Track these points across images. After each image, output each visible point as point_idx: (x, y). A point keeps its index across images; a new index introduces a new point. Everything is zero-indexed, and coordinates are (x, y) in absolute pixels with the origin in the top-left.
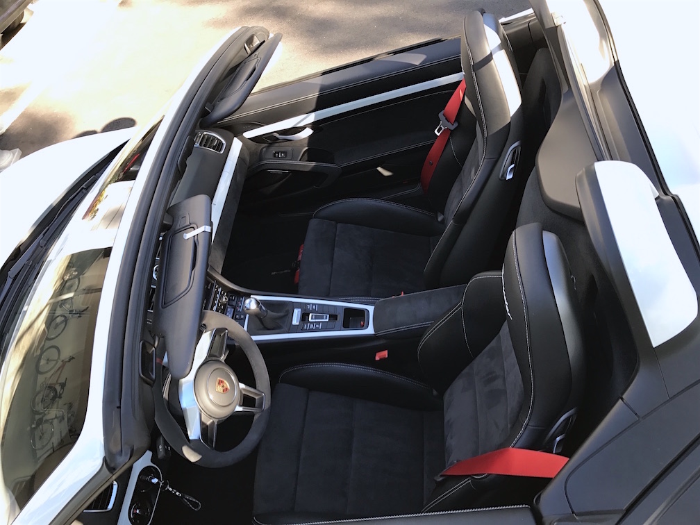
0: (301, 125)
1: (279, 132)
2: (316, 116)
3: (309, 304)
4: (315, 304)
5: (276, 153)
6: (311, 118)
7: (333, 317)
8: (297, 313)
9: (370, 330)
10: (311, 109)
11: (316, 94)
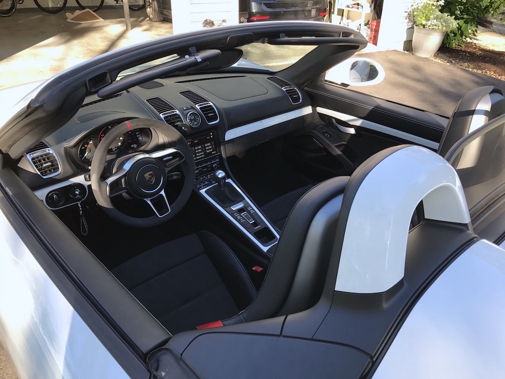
0: (351, 123)
1: (336, 119)
2: (362, 123)
3: (251, 207)
4: (254, 210)
5: (326, 132)
6: (359, 122)
7: (255, 224)
8: (240, 206)
9: (265, 249)
10: (362, 116)
11: (371, 108)
